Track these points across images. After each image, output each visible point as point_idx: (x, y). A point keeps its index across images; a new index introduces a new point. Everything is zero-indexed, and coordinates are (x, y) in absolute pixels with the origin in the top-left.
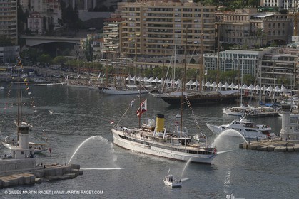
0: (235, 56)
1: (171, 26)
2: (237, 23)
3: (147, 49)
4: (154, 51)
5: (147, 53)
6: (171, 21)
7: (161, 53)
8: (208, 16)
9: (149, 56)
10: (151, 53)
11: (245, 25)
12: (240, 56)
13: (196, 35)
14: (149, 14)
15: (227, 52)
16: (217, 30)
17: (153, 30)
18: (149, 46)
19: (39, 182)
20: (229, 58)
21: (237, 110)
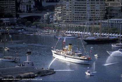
0: (115, 21)
1: (85, 8)
2: (115, 6)
3: (74, 19)
4: (78, 19)
5: (75, 20)
6: (85, 6)
7: (81, 20)
8: (102, 3)
9: (76, 22)
10: (76, 20)
11: (119, 7)
12: (118, 21)
13: (97, 12)
14: (75, 3)
15: (111, 19)
16: (106, 10)
17: (77, 10)
18: (76, 17)
19: (37, 76)
20: (112, 22)
21: (118, 45)
